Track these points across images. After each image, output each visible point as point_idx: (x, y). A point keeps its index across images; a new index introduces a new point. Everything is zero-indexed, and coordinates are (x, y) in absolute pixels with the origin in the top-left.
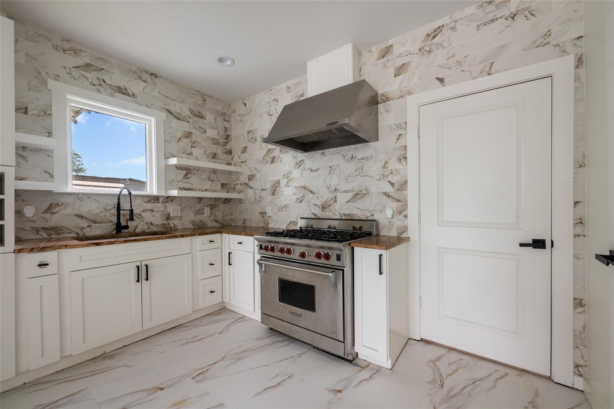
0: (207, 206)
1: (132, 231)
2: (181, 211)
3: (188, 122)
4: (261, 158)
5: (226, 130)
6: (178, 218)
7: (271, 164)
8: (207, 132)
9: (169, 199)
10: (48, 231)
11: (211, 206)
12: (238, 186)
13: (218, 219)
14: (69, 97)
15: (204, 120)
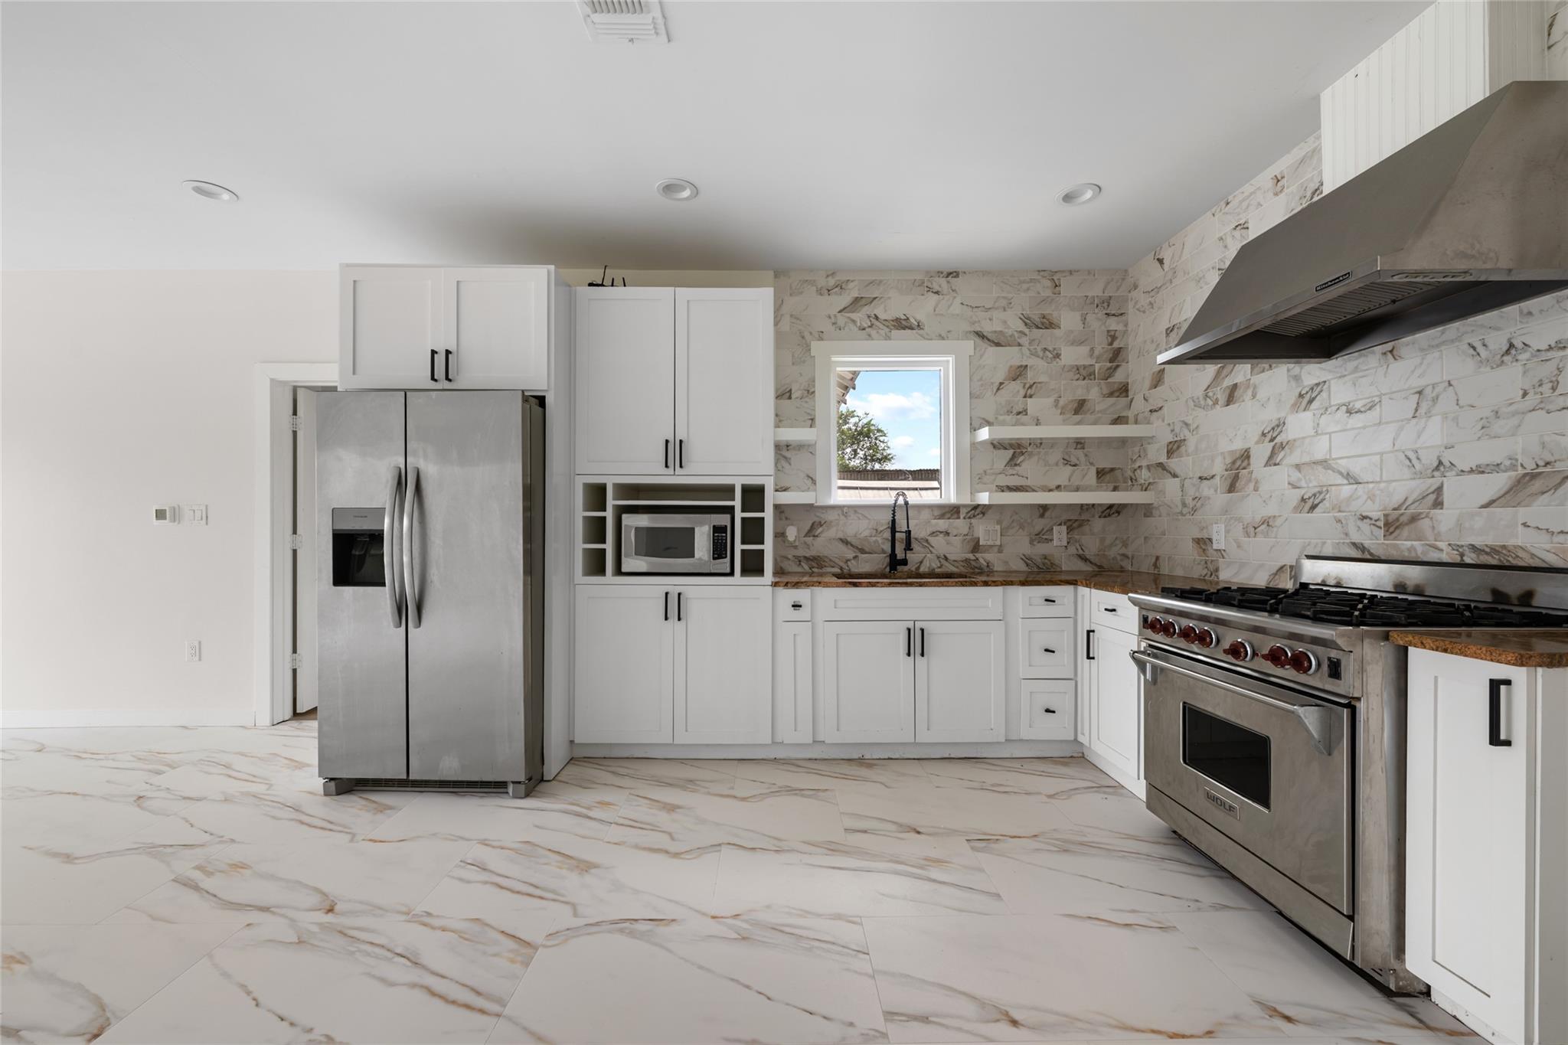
0: (1060, 524)
1: (913, 569)
2: (1001, 535)
3: (1019, 345)
4: (1199, 392)
5: (1113, 337)
6: (996, 549)
7: (1227, 405)
8: (1062, 357)
9: (978, 510)
10: (810, 562)
11: (1069, 523)
12: (1143, 470)
13: (1087, 553)
14: (835, 359)
15: (1056, 331)
